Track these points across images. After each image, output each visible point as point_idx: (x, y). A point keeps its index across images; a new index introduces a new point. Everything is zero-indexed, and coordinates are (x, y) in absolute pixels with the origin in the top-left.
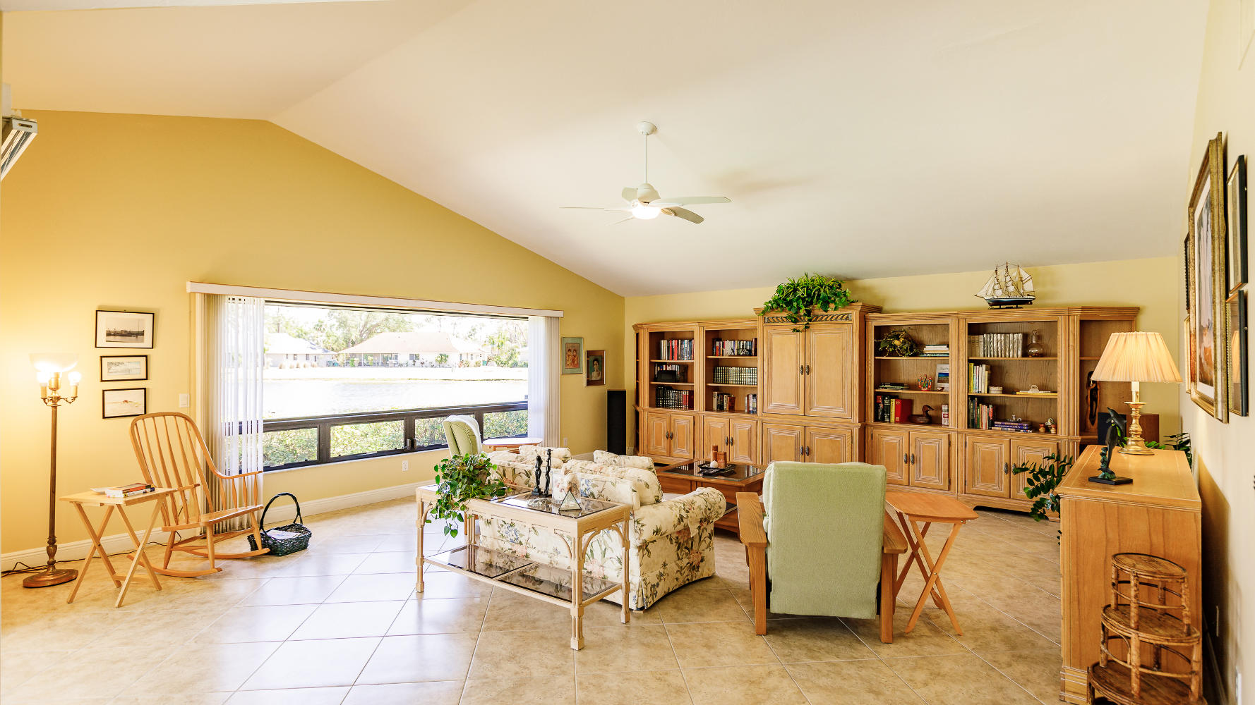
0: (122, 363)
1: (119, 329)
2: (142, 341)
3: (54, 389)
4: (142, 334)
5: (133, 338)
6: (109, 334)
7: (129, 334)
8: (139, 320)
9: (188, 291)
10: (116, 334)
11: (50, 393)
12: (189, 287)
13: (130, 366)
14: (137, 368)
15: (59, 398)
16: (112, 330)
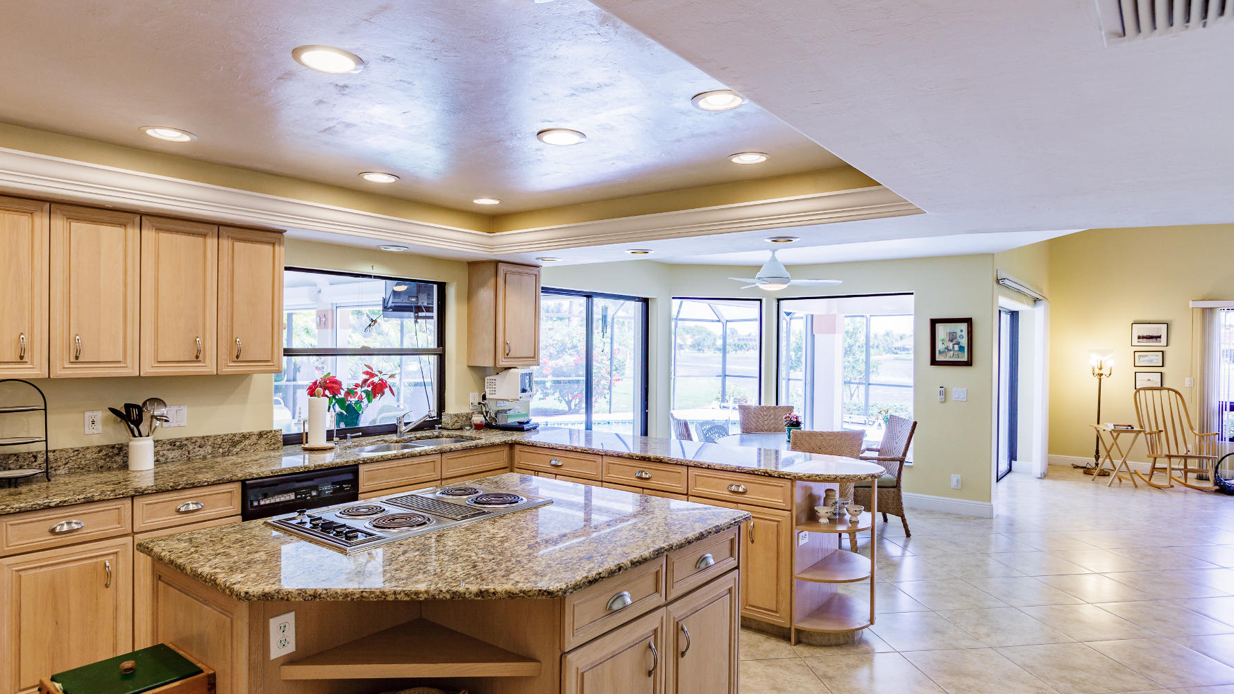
0: (1147, 356)
1: (1145, 335)
2: (1160, 342)
3: (1101, 369)
4: (1160, 337)
5: (1154, 340)
6: (1139, 338)
7: (1151, 337)
8: (1158, 328)
9: (1191, 307)
10: (1143, 337)
11: (1097, 371)
12: (1191, 304)
13: (1152, 358)
14: (1157, 359)
15: (1102, 374)
16: (1141, 335)
